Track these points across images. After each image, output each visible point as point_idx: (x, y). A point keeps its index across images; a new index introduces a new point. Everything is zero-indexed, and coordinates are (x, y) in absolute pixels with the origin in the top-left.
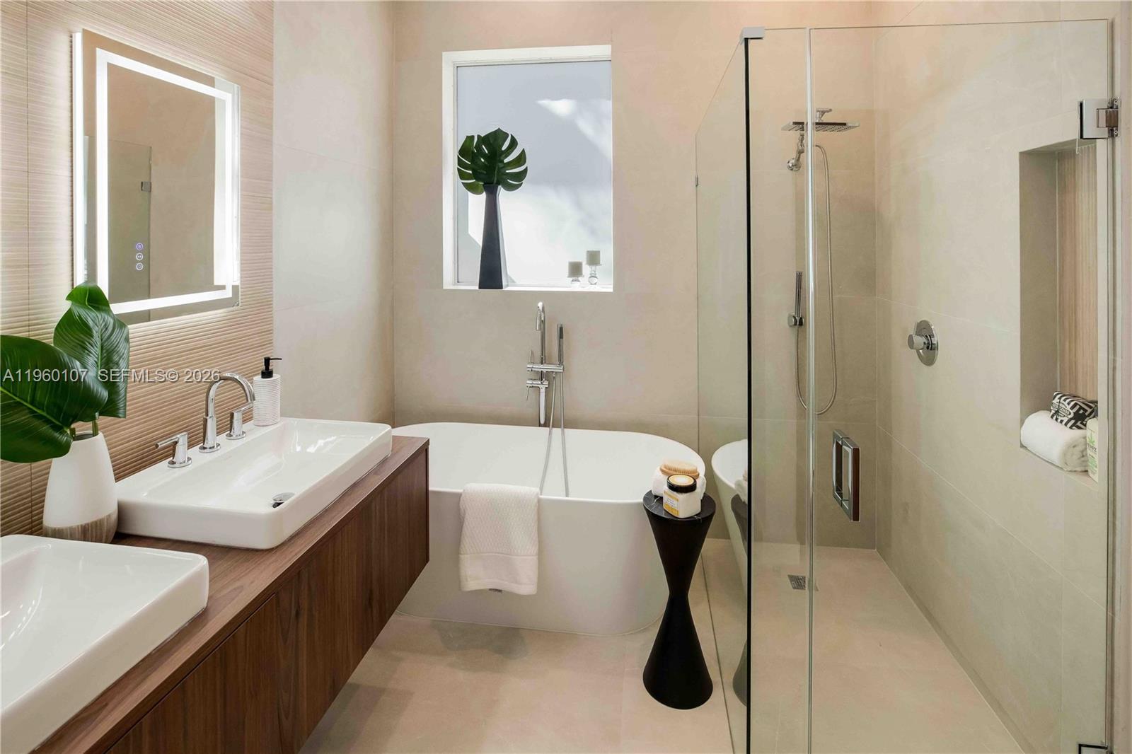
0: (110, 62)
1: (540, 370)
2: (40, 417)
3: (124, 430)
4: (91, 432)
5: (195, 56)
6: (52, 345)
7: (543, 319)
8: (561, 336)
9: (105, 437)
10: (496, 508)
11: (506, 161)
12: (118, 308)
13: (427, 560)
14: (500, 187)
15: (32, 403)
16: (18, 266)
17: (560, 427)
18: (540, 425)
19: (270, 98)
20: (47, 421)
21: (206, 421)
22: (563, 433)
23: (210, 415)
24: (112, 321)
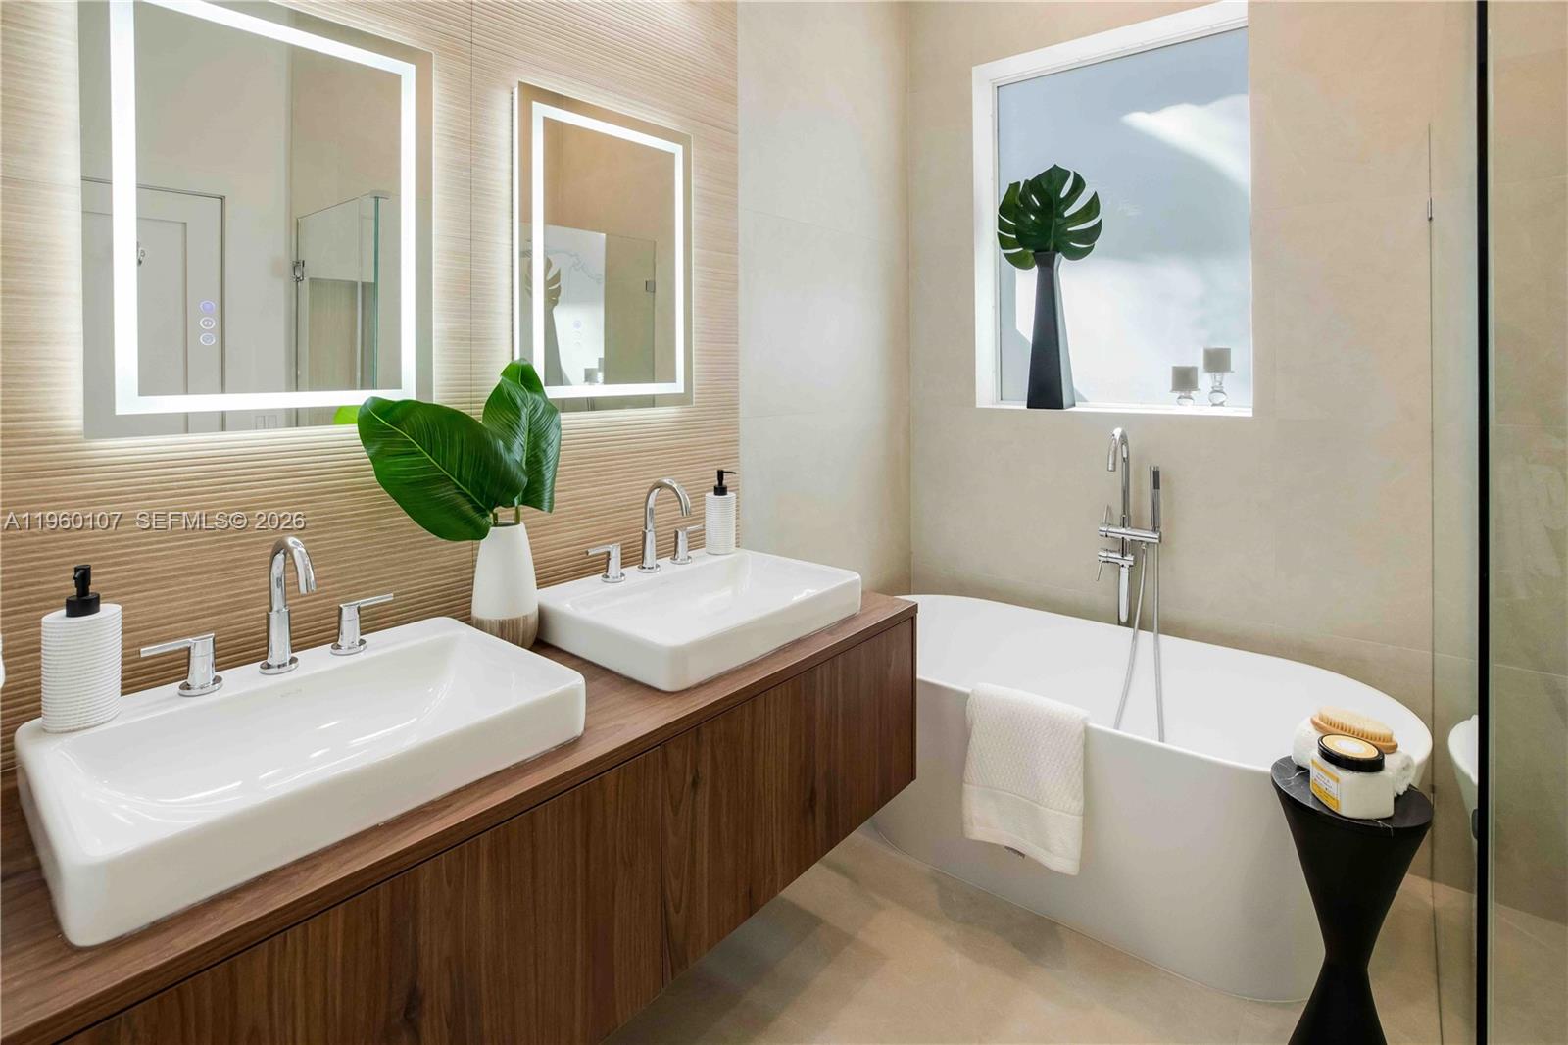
0: (547, 115)
1: (1121, 537)
2: (465, 495)
3: (563, 532)
4: (514, 522)
5: (642, 105)
6: (481, 421)
7: (1125, 456)
8: (1156, 485)
9: (527, 528)
10: (1019, 726)
11: (1067, 213)
12: (553, 392)
13: (912, 776)
14: (1059, 255)
15: (459, 480)
16: (462, 339)
17: (1152, 631)
18: (1120, 623)
19: (734, 150)
20: (471, 501)
21: (644, 534)
22: (1157, 640)
23: (649, 529)
24: (543, 405)
